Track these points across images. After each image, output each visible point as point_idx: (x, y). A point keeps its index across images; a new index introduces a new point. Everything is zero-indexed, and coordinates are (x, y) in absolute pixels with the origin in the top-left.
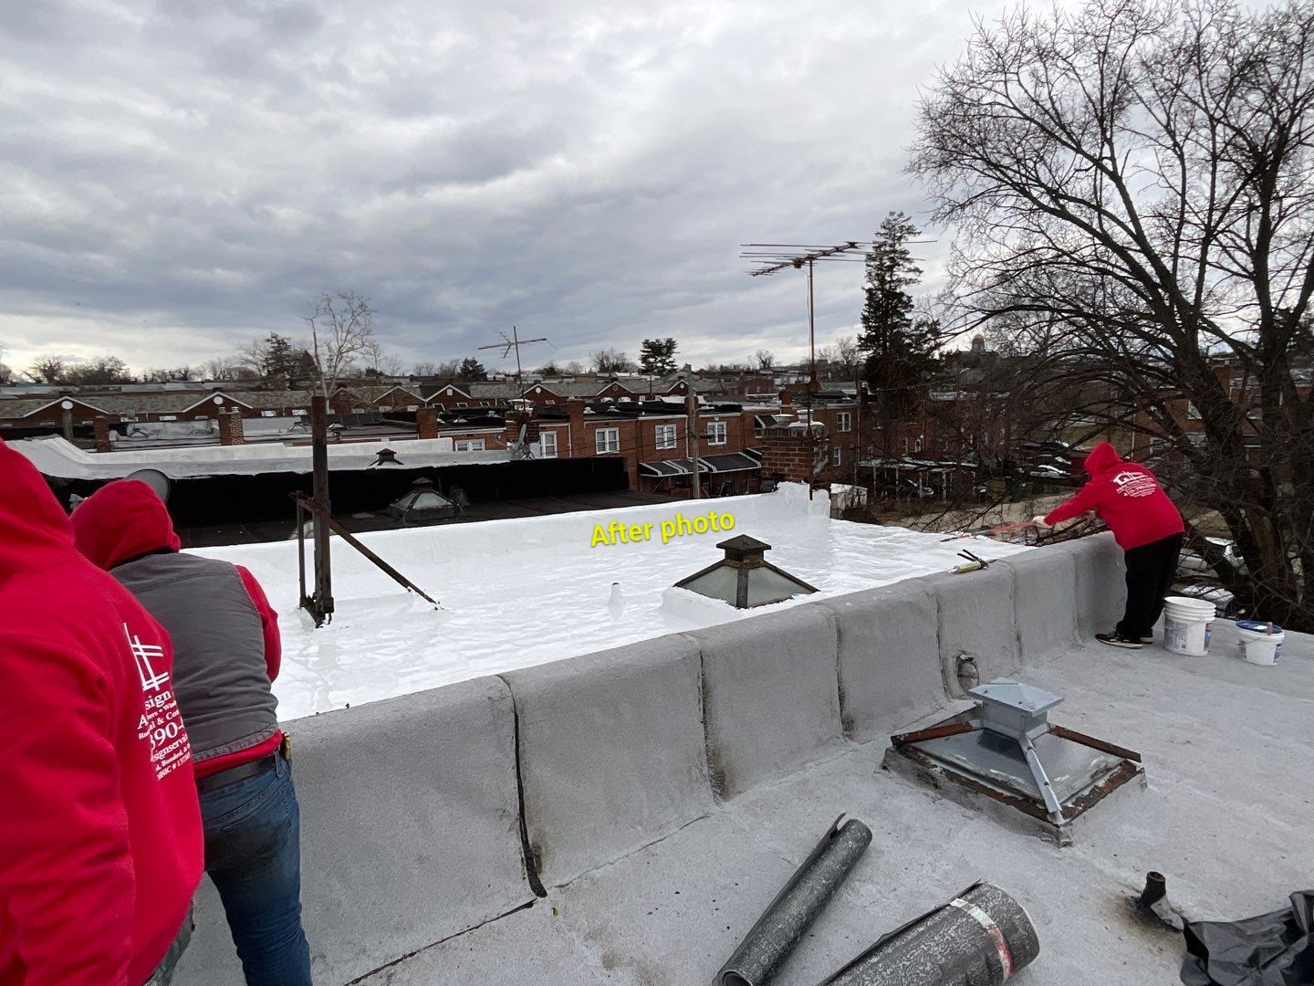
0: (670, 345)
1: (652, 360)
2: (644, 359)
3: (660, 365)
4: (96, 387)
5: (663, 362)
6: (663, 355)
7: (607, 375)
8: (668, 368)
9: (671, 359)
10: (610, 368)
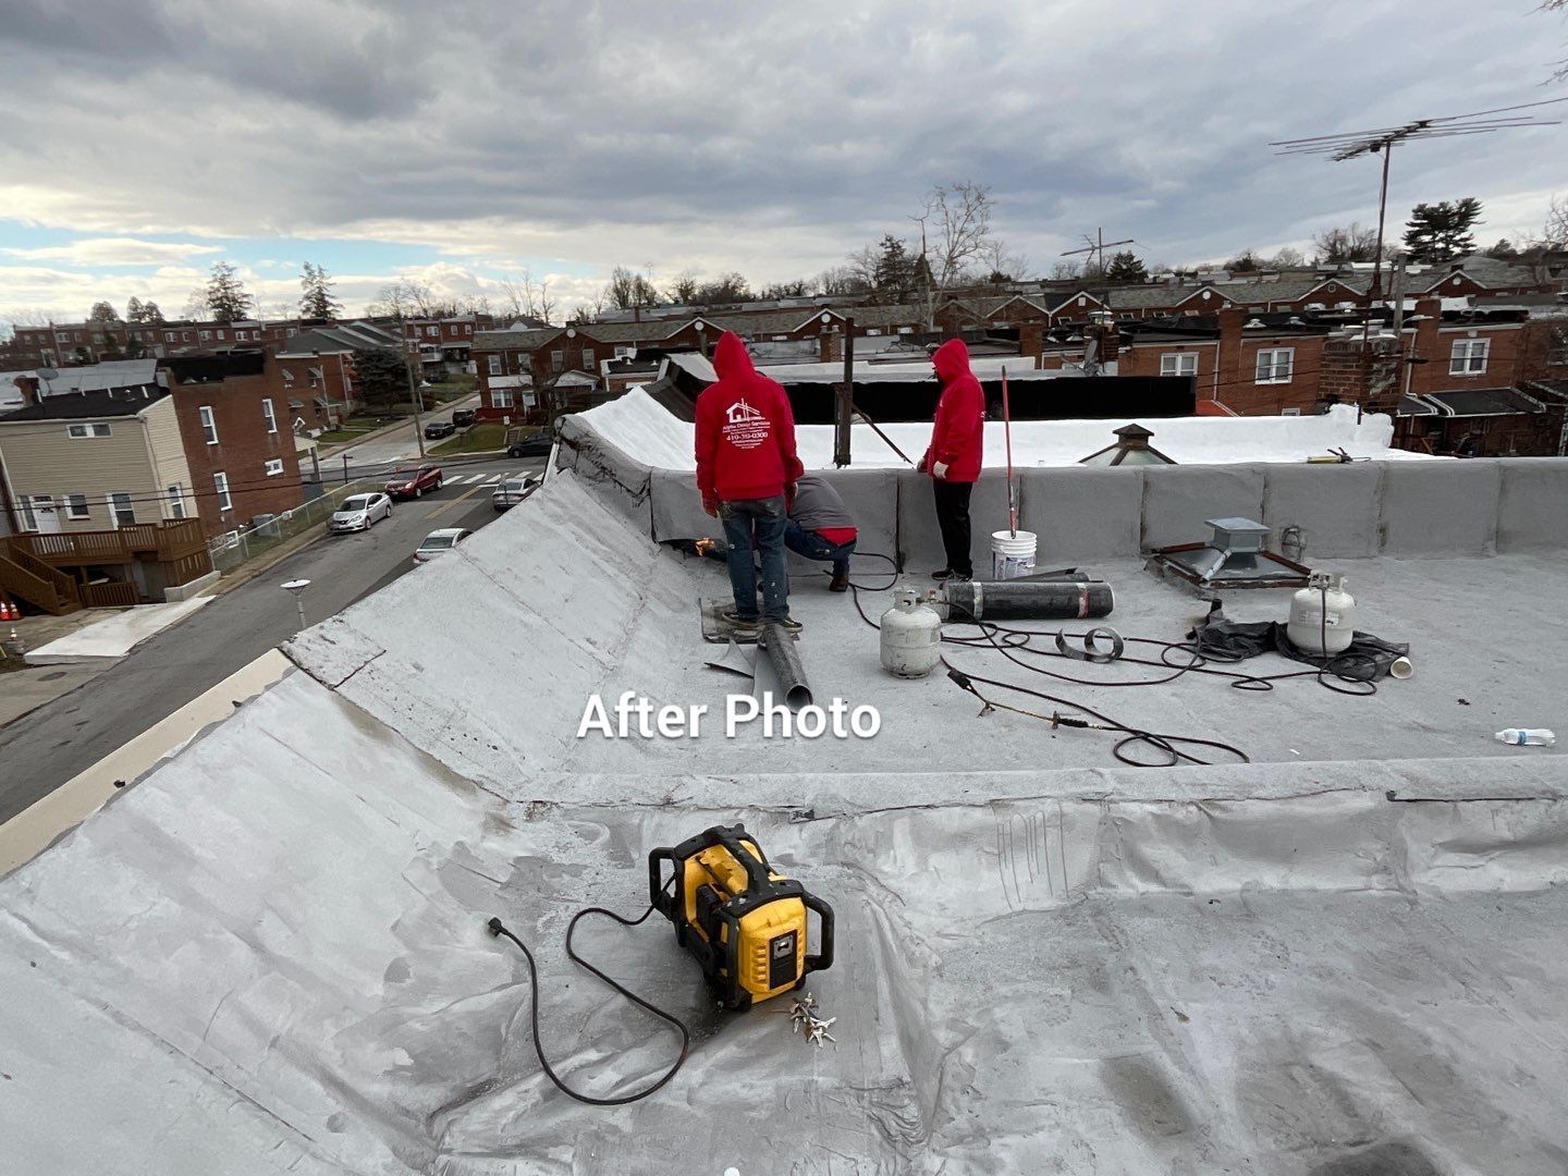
4: (721, 306)
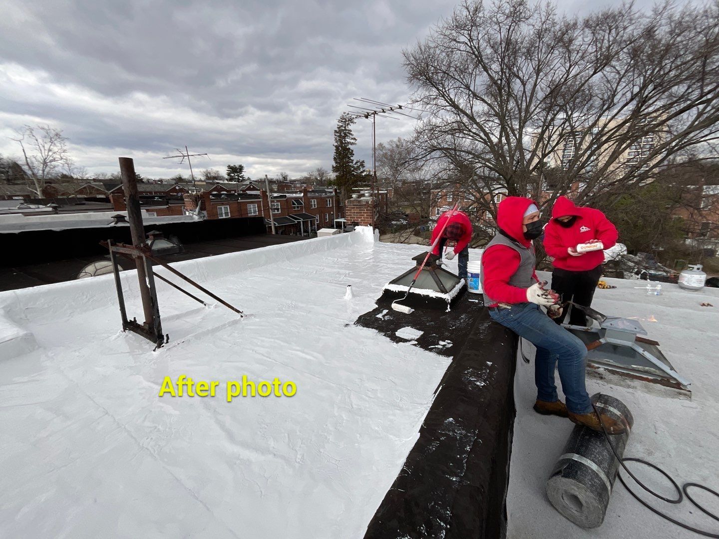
0: (241, 168)
1: (233, 175)
2: (229, 174)
3: (237, 177)
5: (238, 176)
6: (238, 172)
7: (211, 181)
8: (241, 179)
9: (242, 175)
10: (211, 178)
